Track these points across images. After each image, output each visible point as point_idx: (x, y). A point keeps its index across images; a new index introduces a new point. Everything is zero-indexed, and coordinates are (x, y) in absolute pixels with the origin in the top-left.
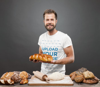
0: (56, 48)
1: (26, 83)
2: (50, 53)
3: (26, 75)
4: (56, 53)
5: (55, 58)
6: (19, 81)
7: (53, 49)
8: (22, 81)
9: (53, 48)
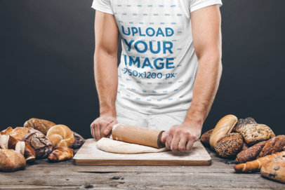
0: (167, 29)
1: (66, 160)
2: (151, 43)
3: (68, 136)
4: (168, 46)
5: (168, 59)
6: (44, 153)
7: (160, 32)
8: (54, 152)
9: (160, 29)
